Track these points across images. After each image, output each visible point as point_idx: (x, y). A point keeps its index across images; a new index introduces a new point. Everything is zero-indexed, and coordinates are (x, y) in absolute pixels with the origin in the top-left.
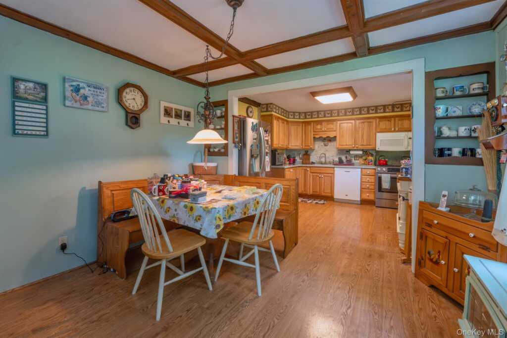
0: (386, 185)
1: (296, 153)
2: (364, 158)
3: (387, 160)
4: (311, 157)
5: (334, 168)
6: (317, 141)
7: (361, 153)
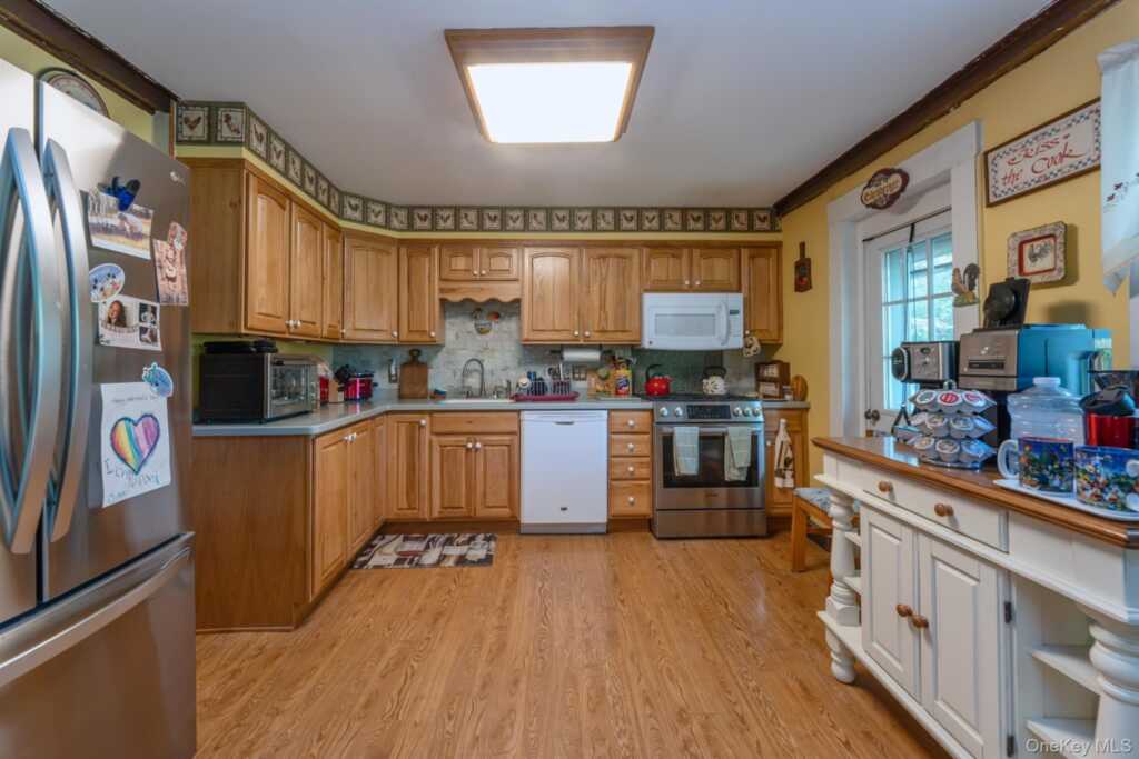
0: (687, 464)
1: (375, 359)
2: (603, 372)
3: (667, 377)
4: (431, 372)
5: (519, 411)
6: (456, 315)
7: (594, 356)
